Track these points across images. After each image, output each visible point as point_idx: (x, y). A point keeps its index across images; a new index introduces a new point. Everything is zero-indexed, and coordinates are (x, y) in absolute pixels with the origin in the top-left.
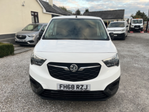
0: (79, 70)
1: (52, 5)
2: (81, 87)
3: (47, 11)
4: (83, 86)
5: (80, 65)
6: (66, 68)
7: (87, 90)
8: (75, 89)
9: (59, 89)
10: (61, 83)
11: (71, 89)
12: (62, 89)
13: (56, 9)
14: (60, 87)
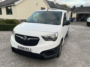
0: (27, 40)
1: (55, 4)
2: (27, 49)
3: (50, 7)
4: (28, 49)
5: (28, 37)
6: (22, 37)
7: (31, 51)
8: (25, 50)
9: (18, 48)
10: (19, 45)
11: (23, 50)
12: (19, 48)
13: (57, 6)
14: (19, 47)
